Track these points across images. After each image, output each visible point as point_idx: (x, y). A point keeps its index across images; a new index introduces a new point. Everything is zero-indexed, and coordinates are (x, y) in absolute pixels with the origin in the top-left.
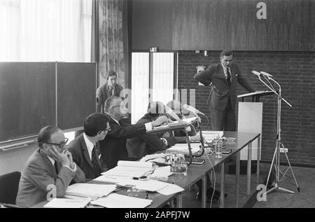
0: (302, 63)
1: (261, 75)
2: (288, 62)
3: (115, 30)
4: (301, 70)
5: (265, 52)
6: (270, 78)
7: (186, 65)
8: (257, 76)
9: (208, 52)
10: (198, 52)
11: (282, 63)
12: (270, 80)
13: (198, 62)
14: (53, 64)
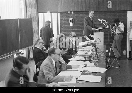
0: (113, 16)
1: (102, 21)
2: (107, 15)
3: (33, 4)
4: (112, 18)
5: (98, 11)
6: (106, 22)
7: (64, 18)
8: (100, 21)
9: (74, 12)
10: (69, 12)
11: (104, 16)
12: (106, 23)
13: (69, 16)
14: (17, 20)
